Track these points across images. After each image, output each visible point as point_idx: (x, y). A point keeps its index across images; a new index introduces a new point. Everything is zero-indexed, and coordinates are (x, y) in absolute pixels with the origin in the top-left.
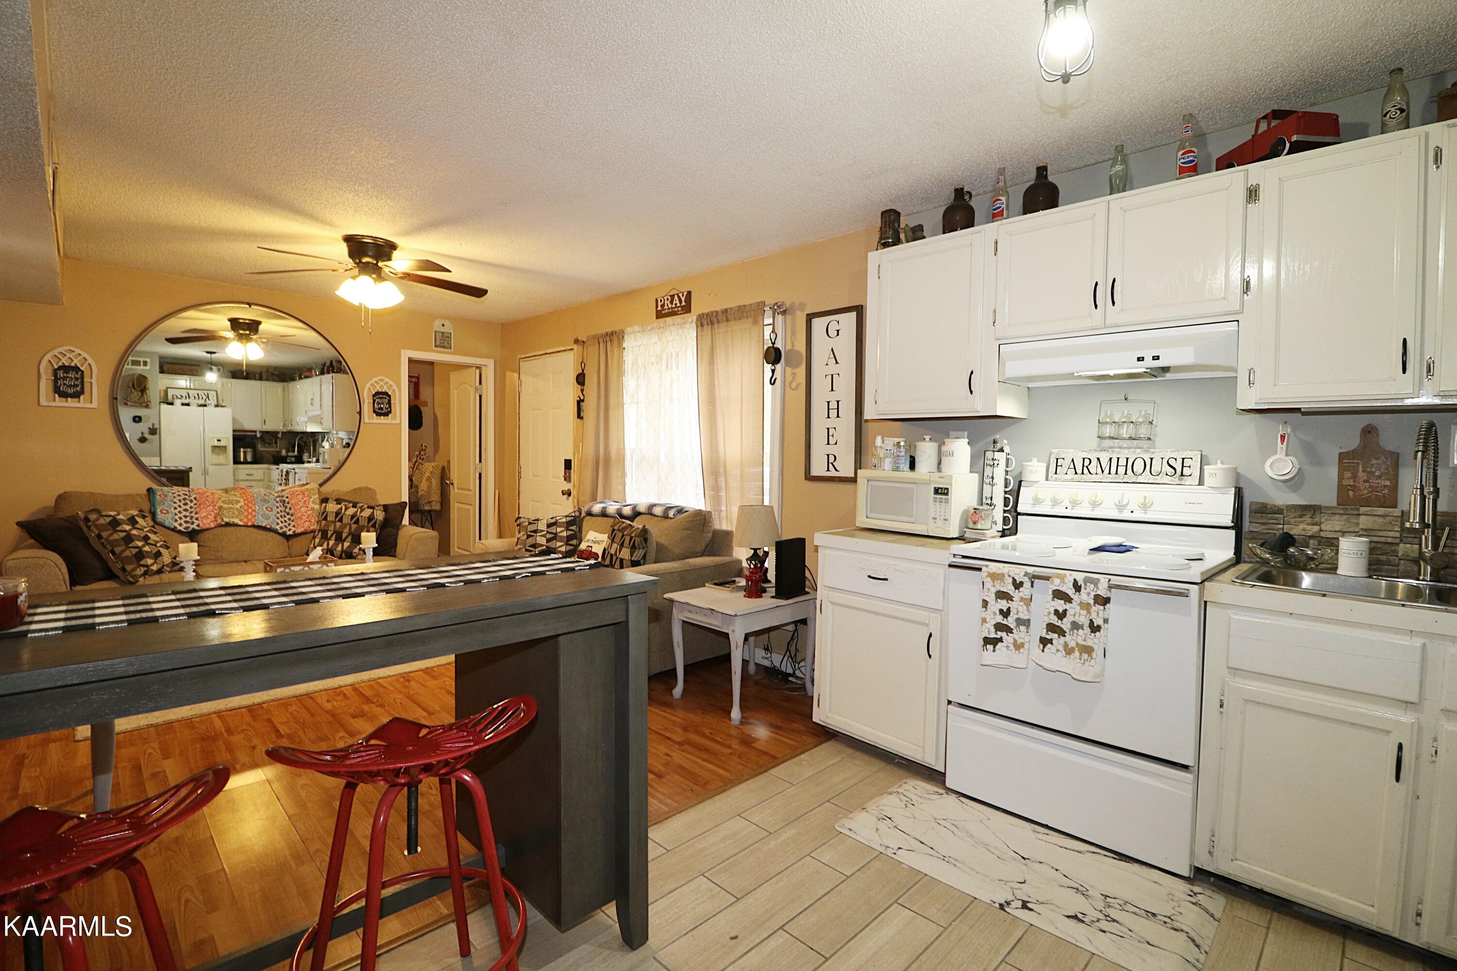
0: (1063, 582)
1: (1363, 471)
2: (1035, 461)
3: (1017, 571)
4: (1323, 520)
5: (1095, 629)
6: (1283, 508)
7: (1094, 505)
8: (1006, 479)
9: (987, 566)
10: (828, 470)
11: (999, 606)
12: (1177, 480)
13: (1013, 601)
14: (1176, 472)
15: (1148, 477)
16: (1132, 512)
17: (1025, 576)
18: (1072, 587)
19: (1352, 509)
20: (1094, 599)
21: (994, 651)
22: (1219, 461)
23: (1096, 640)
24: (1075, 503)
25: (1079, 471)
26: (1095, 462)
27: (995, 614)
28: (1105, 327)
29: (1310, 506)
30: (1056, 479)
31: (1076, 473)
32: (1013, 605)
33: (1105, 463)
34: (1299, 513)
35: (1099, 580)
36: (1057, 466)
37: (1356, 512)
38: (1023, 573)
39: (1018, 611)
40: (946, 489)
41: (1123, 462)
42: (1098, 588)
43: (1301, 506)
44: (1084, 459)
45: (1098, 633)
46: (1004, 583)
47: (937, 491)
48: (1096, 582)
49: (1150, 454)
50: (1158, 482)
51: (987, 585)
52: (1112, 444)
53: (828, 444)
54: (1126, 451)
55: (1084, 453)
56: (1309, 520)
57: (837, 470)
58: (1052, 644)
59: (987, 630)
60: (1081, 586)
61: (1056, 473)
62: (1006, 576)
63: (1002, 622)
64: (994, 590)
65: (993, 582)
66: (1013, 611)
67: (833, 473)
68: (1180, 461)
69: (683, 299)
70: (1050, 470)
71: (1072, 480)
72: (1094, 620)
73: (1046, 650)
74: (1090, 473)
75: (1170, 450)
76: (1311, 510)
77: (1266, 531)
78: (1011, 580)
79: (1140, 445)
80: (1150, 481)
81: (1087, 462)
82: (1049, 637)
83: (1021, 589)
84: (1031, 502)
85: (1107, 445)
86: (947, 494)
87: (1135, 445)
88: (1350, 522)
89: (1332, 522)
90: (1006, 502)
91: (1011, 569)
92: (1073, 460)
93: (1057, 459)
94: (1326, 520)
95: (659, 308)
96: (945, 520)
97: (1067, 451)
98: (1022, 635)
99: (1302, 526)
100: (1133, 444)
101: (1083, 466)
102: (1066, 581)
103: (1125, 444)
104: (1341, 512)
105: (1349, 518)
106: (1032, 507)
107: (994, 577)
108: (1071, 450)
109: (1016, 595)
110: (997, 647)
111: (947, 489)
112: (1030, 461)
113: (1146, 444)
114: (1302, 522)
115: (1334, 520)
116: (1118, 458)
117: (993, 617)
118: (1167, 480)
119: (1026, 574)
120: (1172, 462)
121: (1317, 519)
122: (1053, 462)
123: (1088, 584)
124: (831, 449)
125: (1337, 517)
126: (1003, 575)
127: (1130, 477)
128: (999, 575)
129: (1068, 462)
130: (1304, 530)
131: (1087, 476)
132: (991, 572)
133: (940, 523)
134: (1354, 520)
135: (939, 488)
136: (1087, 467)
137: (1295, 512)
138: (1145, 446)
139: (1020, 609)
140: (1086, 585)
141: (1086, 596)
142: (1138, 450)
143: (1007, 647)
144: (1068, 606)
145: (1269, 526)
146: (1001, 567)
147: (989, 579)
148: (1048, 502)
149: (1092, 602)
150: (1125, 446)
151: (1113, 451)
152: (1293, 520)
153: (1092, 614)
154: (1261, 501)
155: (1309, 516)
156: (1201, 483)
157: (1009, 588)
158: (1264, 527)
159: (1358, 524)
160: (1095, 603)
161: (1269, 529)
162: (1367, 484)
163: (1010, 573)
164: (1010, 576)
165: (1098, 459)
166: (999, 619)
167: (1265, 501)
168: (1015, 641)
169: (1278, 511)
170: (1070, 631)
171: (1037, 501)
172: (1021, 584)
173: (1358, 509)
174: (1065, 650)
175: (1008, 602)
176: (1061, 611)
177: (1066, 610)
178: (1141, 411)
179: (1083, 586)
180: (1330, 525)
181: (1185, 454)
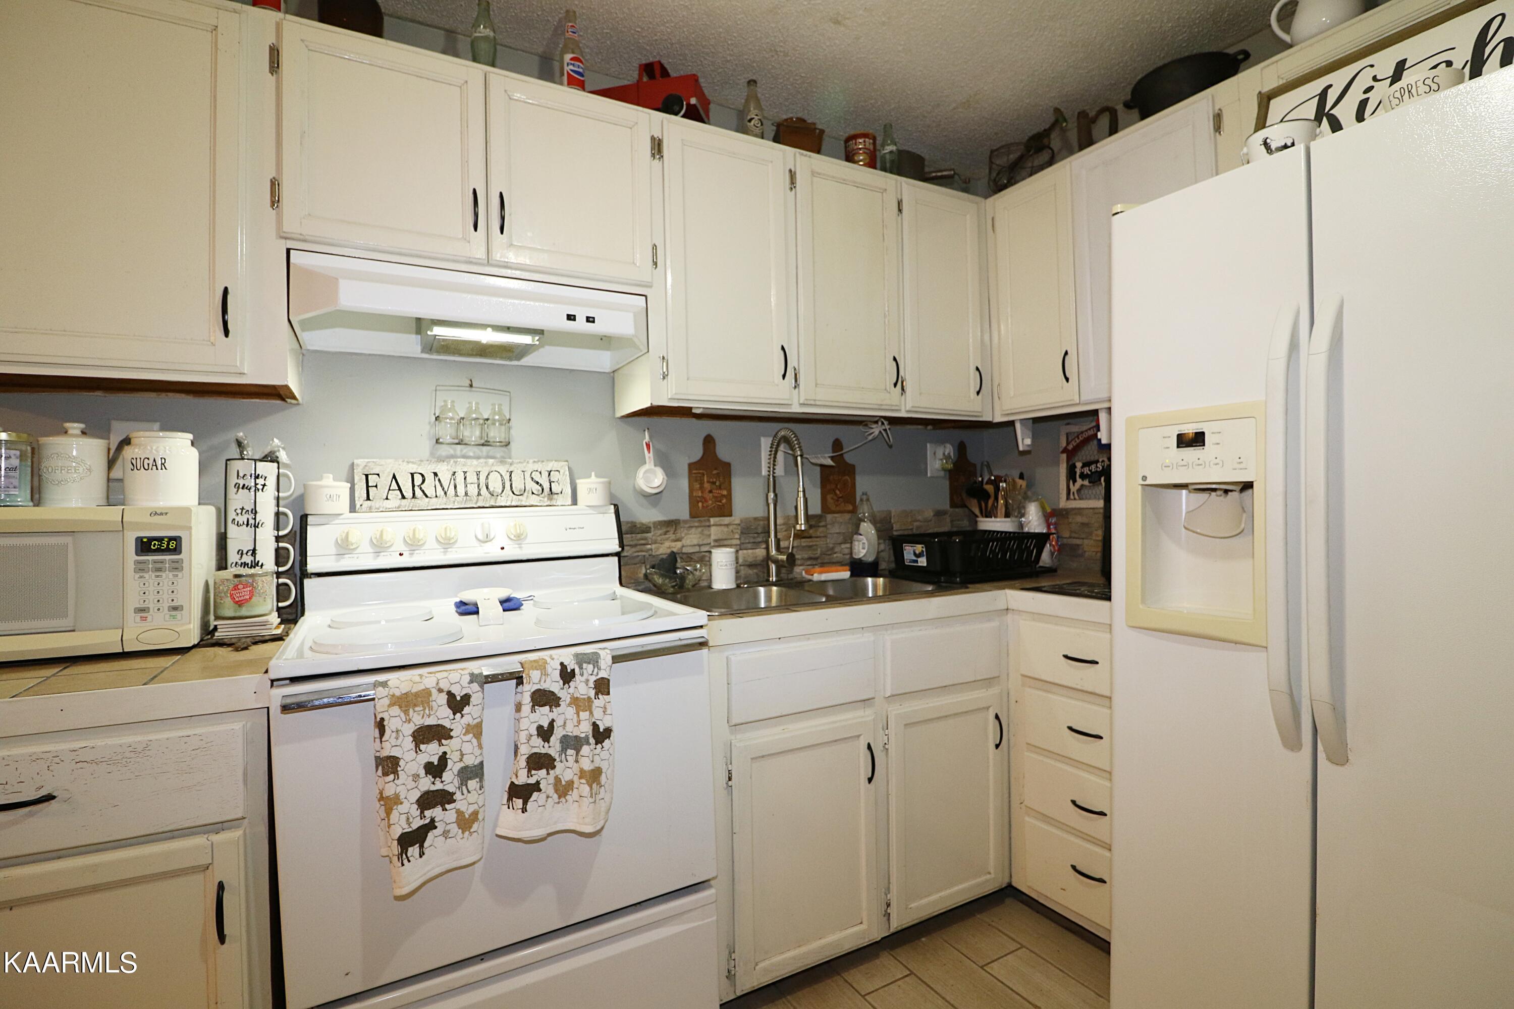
0: (545, 673)
1: (708, 482)
2: (328, 480)
3: (454, 677)
4: (683, 535)
5: (601, 735)
6: (649, 525)
7: (447, 543)
8: (278, 514)
9: (384, 684)
11: (423, 759)
12: (546, 499)
13: (451, 737)
14: (543, 490)
15: (510, 498)
16: (503, 548)
17: (471, 682)
18: (559, 678)
19: (705, 520)
20: (595, 688)
21: (421, 854)
22: (593, 474)
23: (605, 755)
24: (414, 545)
25: (408, 493)
26: (429, 478)
27: (416, 777)
28: (489, 264)
29: (672, 521)
30: (370, 508)
31: (403, 497)
32: (451, 747)
33: (445, 477)
34: (664, 530)
35: (596, 655)
36: (368, 486)
37: (707, 524)
38: (468, 678)
39: (462, 755)
40: (171, 539)
41: (472, 478)
42: (599, 669)
43: (665, 522)
44: (412, 475)
45: (607, 741)
46: (431, 708)
47: (145, 546)
48: (593, 659)
49: (507, 466)
50: (524, 503)
51: (391, 725)
52: (452, 452)
54: (475, 462)
55: (411, 465)
56: (673, 537)
58: (540, 790)
59: (404, 817)
60: (573, 670)
61: (368, 498)
62: (434, 691)
63: (433, 788)
64: (409, 729)
65: (406, 712)
66: (453, 757)
68: (545, 474)
70: (357, 495)
71: (398, 509)
72: (598, 722)
73: (529, 806)
74: (427, 496)
75: (531, 461)
76: (671, 525)
77: (637, 554)
78: (443, 698)
79: (491, 454)
80: (514, 504)
81: (418, 480)
82: (532, 781)
83: (466, 710)
84: (333, 551)
85: (444, 454)
86: (177, 550)
87: (484, 454)
88: (703, 534)
89: (691, 536)
90: (280, 557)
91: (439, 676)
92: (394, 477)
93: (367, 476)
94: (686, 534)
96: (175, 608)
97: (383, 462)
98: (473, 797)
99: (667, 544)
100: (482, 452)
101: (413, 486)
102: (549, 670)
103: (469, 451)
104: (696, 524)
105: (703, 530)
106: (338, 561)
107: (406, 702)
108: (389, 461)
109: (457, 725)
110: (426, 844)
111: (177, 539)
112: (321, 479)
113: (499, 452)
114: (667, 539)
115: (691, 534)
116: (465, 473)
117: (413, 784)
118: (534, 500)
119: (474, 678)
120: (536, 476)
121: (678, 535)
122: (360, 480)
123: (585, 665)
125: (693, 530)
126: (427, 693)
127: (485, 500)
128: (417, 695)
129: (386, 480)
130: (669, 548)
131: (422, 502)
132: (398, 693)
133: (158, 618)
134: (706, 532)
135: (151, 539)
136: (420, 486)
137: (661, 529)
138: (498, 455)
139: (467, 748)
140: (581, 668)
141: (582, 687)
142: (491, 461)
143: (446, 834)
144: (556, 713)
145: (639, 548)
146: (417, 679)
147: (395, 710)
148: (366, 547)
149: (592, 693)
150: (471, 454)
151: (456, 462)
152: (659, 539)
153: (595, 713)
154: (630, 520)
155: (672, 532)
156: (575, 502)
157: (441, 715)
158: (634, 549)
159: (710, 536)
160: (597, 694)
161: (638, 552)
162: (711, 495)
163: (442, 685)
164: (440, 691)
165: (436, 474)
166: (427, 784)
167: (634, 520)
168: (459, 813)
169: (646, 529)
170: (560, 755)
171: (344, 547)
172: (466, 699)
173: (709, 521)
174: (556, 791)
175: (441, 744)
176: (546, 725)
177: (552, 722)
178: (494, 405)
179: (577, 671)
180: (690, 540)
181: (551, 466)
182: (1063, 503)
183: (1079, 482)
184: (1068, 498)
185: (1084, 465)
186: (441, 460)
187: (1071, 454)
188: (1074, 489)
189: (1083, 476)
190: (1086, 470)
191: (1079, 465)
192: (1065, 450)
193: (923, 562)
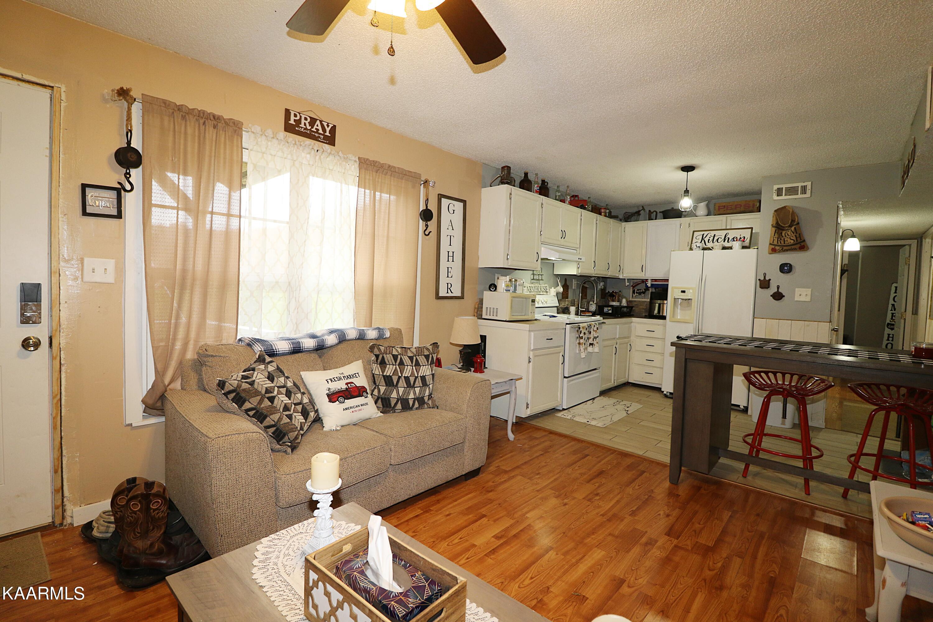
10: (448, 293)
53: (448, 277)
57: (452, 293)
67: (450, 294)
69: (328, 130)
95: (292, 122)
111: (534, 300)
124: (449, 280)
181: (546, 285)
182: (631, 299)
183: (636, 294)
184: (632, 298)
185: (637, 290)
186: (532, 283)
187: (633, 287)
188: (634, 296)
189: (637, 293)
190: (638, 291)
191: (636, 290)
192: (632, 286)
193: (610, 312)
